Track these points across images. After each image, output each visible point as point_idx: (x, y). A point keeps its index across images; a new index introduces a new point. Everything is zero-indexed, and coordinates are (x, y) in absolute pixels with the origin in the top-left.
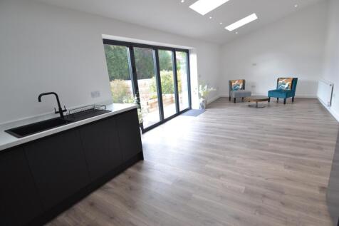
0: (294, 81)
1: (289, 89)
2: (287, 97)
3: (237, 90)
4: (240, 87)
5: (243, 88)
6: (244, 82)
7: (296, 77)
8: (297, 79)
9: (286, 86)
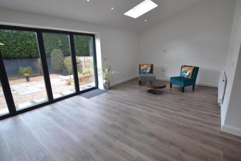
0: (196, 70)
1: (190, 78)
2: (185, 85)
3: (144, 73)
4: (148, 71)
5: (151, 71)
6: (152, 66)
7: (197, 66)
8: (198, 68)
9: (187, 74)
